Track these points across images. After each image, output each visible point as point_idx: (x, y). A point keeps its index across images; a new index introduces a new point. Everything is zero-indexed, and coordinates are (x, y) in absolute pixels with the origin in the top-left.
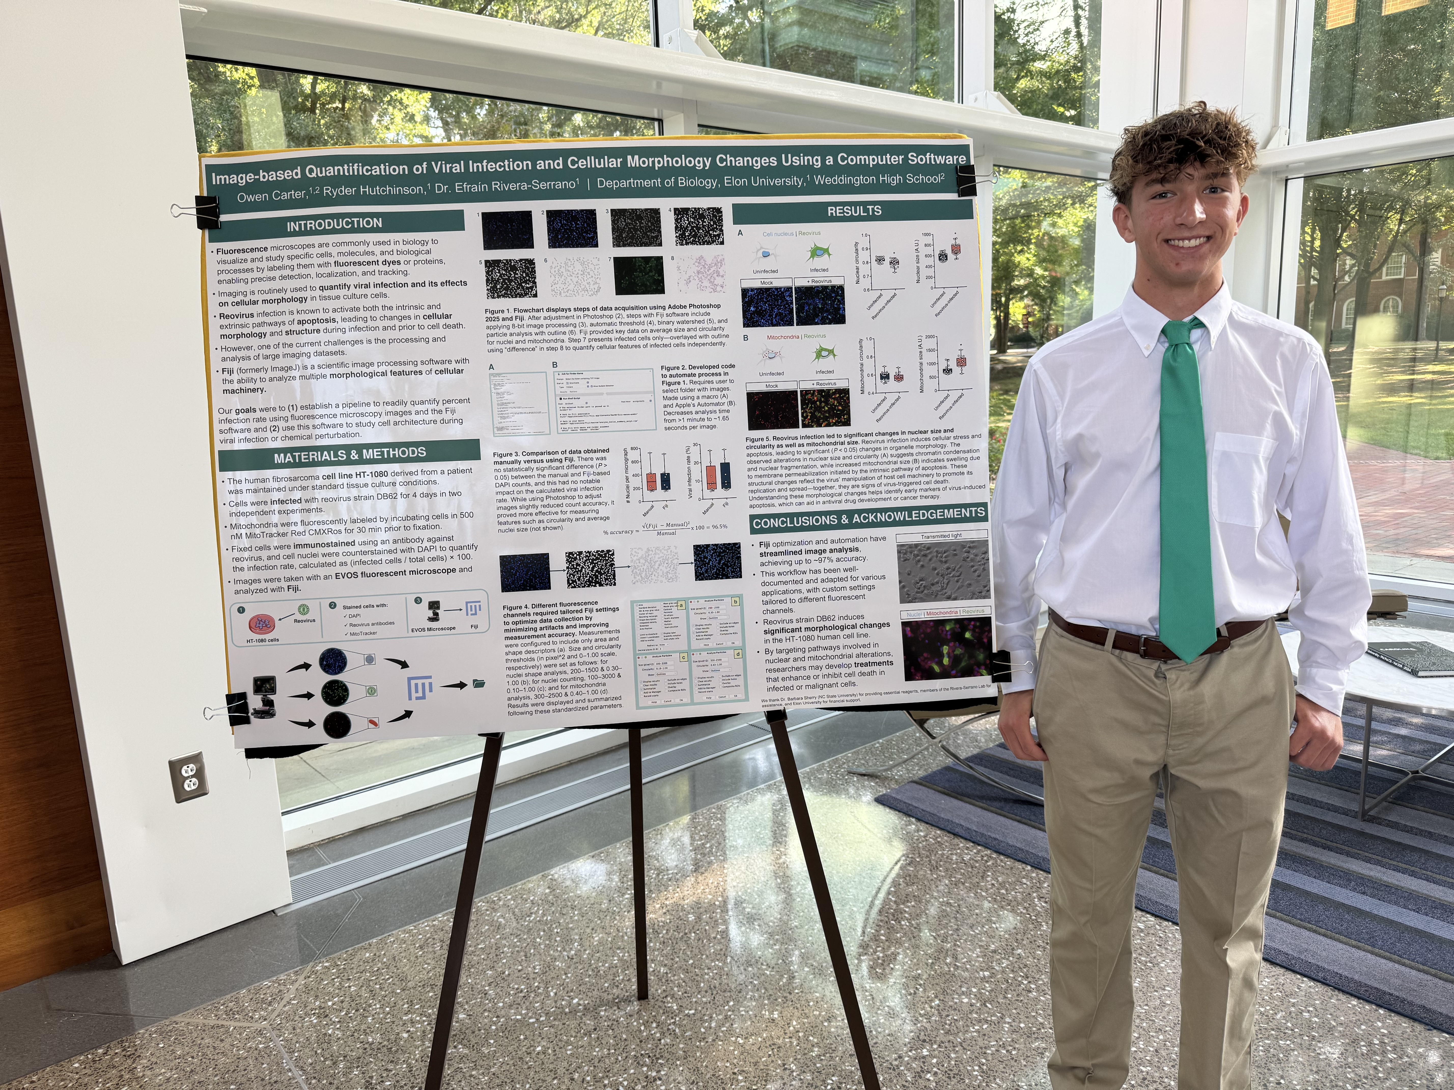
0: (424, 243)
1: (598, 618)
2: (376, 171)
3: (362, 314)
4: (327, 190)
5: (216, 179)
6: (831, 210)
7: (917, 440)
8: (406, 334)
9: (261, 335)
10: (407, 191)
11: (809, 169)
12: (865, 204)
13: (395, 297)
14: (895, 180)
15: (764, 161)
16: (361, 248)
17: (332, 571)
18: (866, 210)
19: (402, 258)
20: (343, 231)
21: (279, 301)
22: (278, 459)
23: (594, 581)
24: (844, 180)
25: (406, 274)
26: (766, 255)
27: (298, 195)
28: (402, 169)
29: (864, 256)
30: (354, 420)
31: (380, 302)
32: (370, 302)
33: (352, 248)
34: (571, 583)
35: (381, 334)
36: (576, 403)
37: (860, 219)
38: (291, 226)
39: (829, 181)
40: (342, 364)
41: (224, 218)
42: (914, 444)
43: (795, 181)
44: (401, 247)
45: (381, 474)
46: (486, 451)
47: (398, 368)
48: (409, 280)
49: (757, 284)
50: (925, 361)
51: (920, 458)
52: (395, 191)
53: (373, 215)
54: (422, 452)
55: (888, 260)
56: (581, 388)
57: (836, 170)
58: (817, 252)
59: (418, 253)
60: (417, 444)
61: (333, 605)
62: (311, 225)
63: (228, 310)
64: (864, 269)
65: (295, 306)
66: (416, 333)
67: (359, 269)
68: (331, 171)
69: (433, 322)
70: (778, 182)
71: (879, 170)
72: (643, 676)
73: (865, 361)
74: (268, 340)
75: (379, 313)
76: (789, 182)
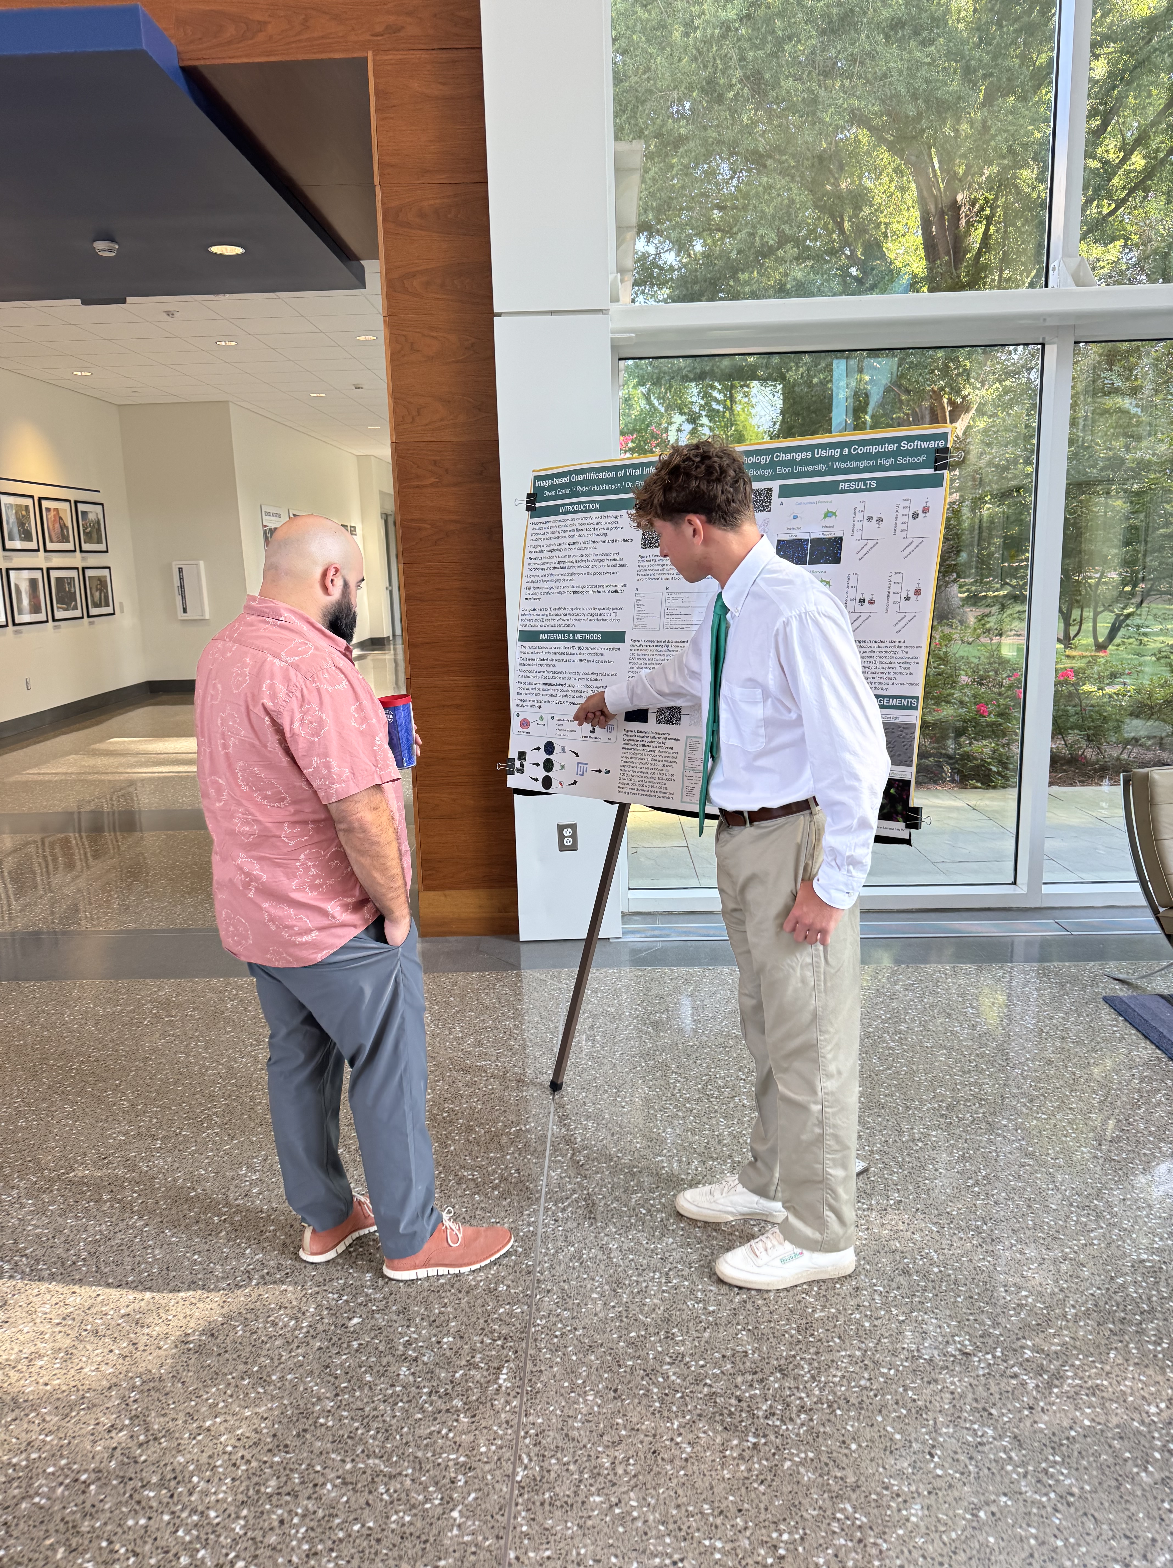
0: (616, 517)
1: (669, 743)
2: (601, 476)
3: (584, 558)
4: (579, 488)
5: (538, 483)
6: (841, 486)
7: (878, 647)
8: (601, 570)
9: (543, 569)
10: (613, 487)
11: (832, 458)
12: (864, 480)
13: (601, 548)
14: (888, 462)
15: (803, 455)
16: (588, 521)
17: (554, 699)
18: (865, 484)
19: (605, 526)
20: (582, 511)
21: (552, 551)
22: (542, 636)
23: (669, 722)
24: (854, 464)
25: (606, 535)
26: (795, 517)
27: (567, 491)
28: (612, 474)
29: (859, 516)
30: (573, 617)
31: (592, 552)
32: (587, 552)
33: (585, 521)
34: (658, 721)
35: (592, 570)
36: (675, 612)
37: (861, 490)
38: (562, 509)
39: (843, 465)
40: (573, 587)
41: (538, 505)
42: (876, 650)
43: (822, 467)
44: (607, 520)
45: (581, 648)
46: (627, 638)
47: (595, 589)
48: (607, 539)
49: (787, 537)
50: (891, 591)
51: (879, 660)
52: (608, 487)
53: (595, 502)
54: (599, 637)
55: (875, 519)
56: (678, 603)
57: (850, 457)
58: (828, 514)
59: (613, 523)
60: (597, 632)
61: (553, 718)
62: (570, 508)
63: (533, 555)
64: (858, 526)
65: (558, 553)
66: (606, 569)
67: (586, 533)
68: (581, 477)
69: (614, 563)
70: (810, 468)
71: (879, 455)
72: (687, 783)
73: (850, 590)
74: (546, 572)
75: (591, 558)
76: (817, 468)
